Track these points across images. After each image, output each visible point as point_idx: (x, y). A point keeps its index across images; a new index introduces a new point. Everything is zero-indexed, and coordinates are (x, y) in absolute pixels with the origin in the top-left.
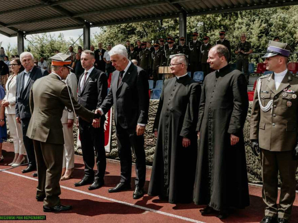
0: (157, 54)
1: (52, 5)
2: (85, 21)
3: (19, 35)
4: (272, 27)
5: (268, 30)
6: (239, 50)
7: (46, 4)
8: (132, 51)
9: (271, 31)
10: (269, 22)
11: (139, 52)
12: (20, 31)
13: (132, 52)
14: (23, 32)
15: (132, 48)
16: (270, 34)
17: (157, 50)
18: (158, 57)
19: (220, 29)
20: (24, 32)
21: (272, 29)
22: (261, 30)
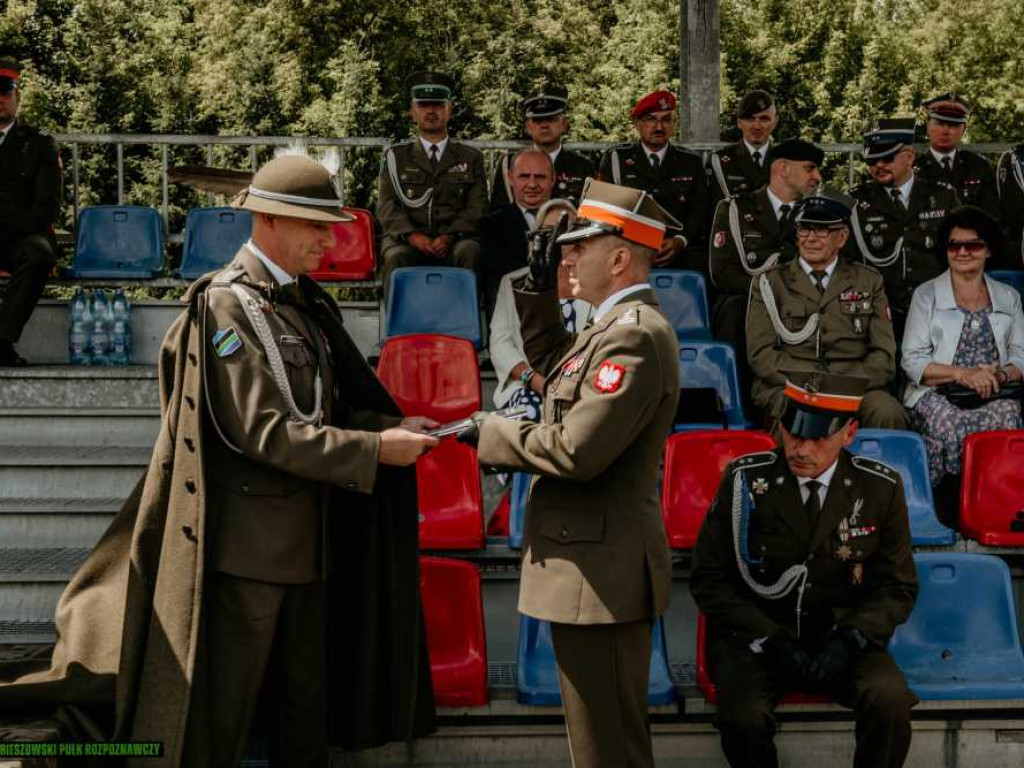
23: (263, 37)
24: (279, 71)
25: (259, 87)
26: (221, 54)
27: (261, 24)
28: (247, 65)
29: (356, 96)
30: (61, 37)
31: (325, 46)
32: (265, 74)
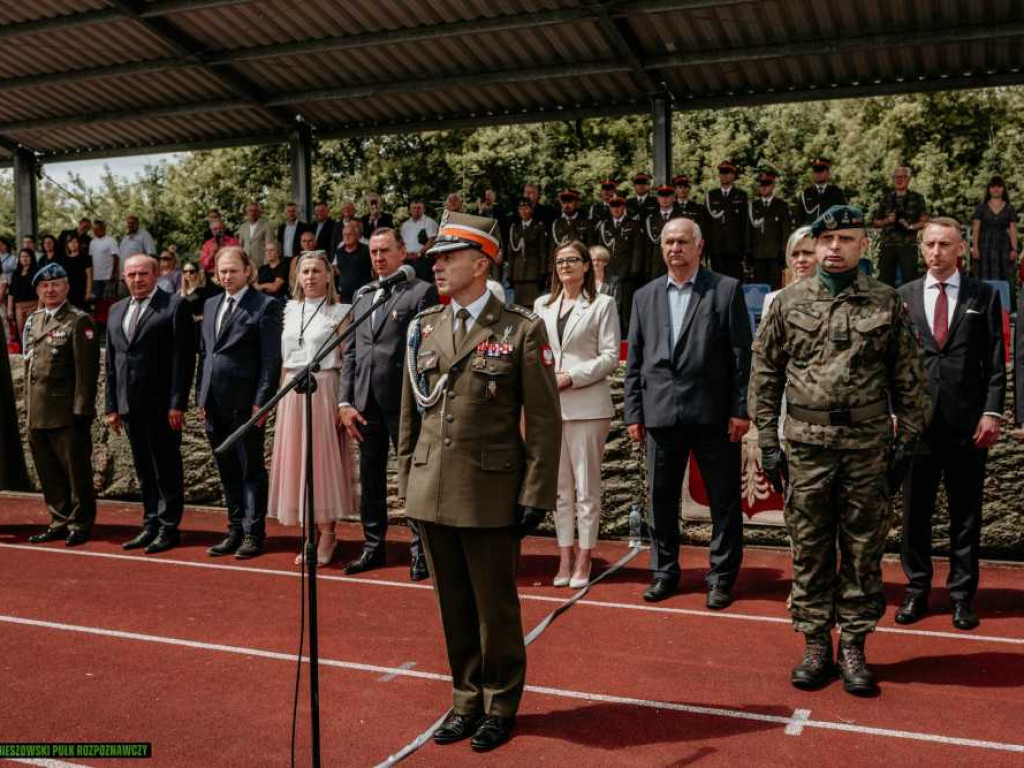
0: (622, 230)
1: (212, 64)
2: (298, 117)
3: (22, 163)
4: (767, 142)
5: (754, 154)
6: (891, 217)
7: (192, 58)
8: (527, 219)
9: (762, 155)
10: (756, 129)
11: (552, 222)
12: (22, 148)
13: (528, 223)
14: (33, 155)
15: (527, 211)
16: (760, 167)
17: (618, 218)
18: (626, 238)
19: (604, 149)
20: (37, 154)
21: (767, 152)
22: (735, 154)
23: (876, 142)
24: (886, 162)
25: (875, 172)
26: (851, 155)
27: (875, 136)
28: (868, 160)
29: (935, 175)
30: (762, 150)
31: (914, 144)
32: (878, 165)
